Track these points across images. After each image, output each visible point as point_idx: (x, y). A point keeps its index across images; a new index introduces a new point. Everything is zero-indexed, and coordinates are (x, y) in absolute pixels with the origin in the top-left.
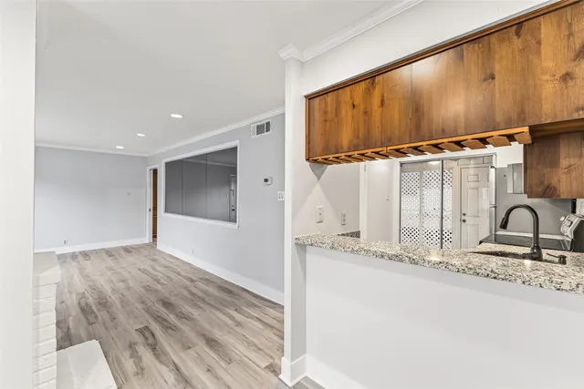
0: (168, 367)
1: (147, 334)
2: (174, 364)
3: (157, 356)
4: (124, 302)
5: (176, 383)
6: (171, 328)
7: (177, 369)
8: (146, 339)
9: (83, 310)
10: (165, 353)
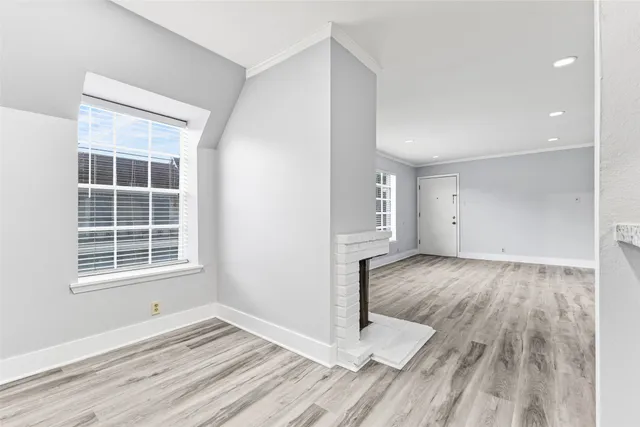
0: (452, 391)
1: (476, 352)
2: (461, 394)
3: (457, 374)
4: (496, 316)
5: (437, 409)
6: (506, 363)
7: (456, 400)
8: (470, 354)
9: (459, 304)
10: (467, 378)
